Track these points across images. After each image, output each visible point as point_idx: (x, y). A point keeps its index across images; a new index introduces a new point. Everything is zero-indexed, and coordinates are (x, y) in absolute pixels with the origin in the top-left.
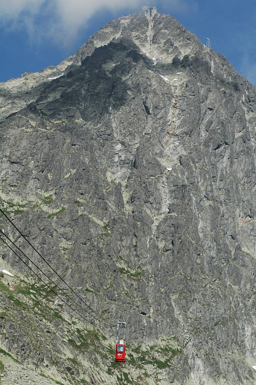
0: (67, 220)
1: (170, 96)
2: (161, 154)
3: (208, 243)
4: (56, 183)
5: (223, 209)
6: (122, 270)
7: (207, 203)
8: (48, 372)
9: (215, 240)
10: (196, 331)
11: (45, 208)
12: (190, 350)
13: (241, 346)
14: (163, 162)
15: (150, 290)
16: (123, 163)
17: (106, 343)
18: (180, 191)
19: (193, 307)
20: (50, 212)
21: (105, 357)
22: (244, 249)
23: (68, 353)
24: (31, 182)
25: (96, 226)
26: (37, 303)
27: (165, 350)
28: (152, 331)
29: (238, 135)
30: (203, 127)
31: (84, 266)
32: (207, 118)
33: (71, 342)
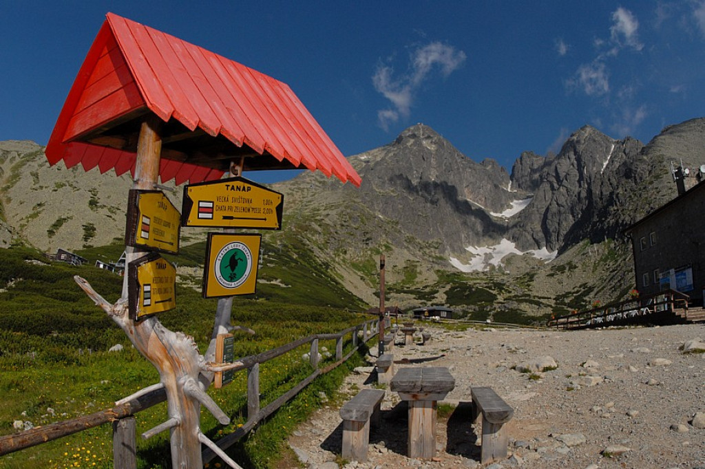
0: (400, 198)
1: (431, 154)
2: (430, 174)
4: (395, 185)
6: (420, 215)
8: (405, 251)
10: (446, 236)
11: (392, 194)
12: (445, 243)
13: (461, 240)
14: (431, 177)
15: (430, 222)
16: (417, 178)
17: (417, 241)
18: (437, 187)
19: (445, 228)
20: (394, 195)
21: (417, 246)
23: (405, 244)
24: (386, 185)
25: (410, 199)
26: (393, 227)
27: (437, 243)
28: (432, 236)
29: (456, 167)
30: (443, 165)
31: (408, 214)
32: (445, 162)
33: (406, 240)
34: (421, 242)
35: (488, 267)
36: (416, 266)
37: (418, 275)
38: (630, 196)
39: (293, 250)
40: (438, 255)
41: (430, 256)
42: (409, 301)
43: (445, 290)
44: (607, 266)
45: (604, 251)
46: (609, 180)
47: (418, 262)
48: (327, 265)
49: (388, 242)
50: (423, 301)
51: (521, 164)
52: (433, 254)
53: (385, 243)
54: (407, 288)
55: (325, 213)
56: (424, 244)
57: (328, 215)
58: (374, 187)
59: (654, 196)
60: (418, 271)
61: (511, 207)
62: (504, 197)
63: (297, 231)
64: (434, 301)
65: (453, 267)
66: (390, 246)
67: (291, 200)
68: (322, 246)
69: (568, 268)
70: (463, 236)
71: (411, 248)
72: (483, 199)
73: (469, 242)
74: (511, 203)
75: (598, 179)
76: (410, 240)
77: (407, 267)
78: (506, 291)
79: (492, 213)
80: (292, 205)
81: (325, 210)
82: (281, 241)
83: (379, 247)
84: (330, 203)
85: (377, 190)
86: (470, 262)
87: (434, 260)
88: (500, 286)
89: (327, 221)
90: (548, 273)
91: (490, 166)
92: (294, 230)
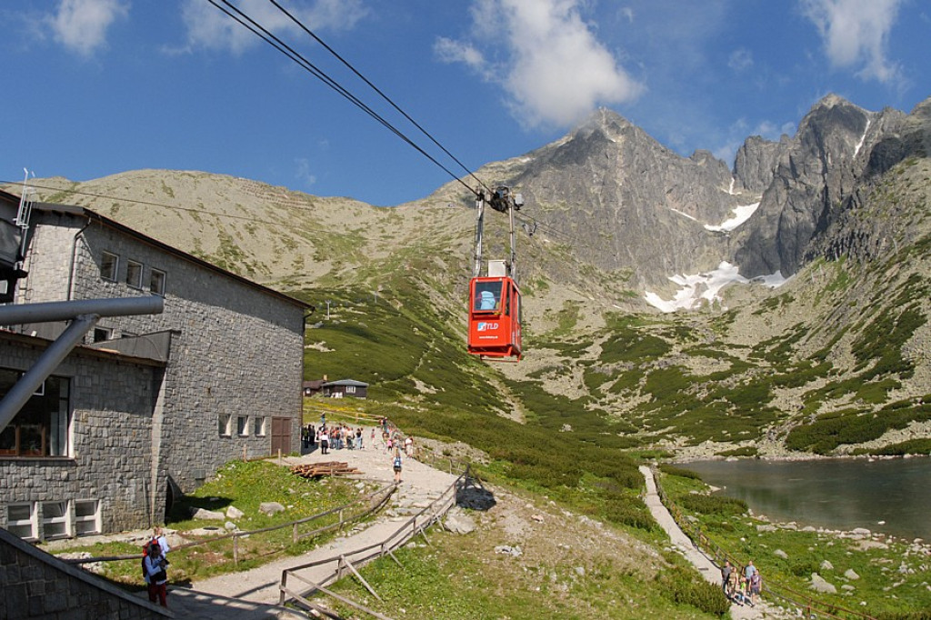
0: (573, 213)
1: (618, 149)
2: (616, 177)
3: (642, 219)
4: (566, 196)
5: (648, 202)
6: (602, 235)
7: (640, 200)
8: (571, 288)
9: (646, 217)
10: (640, 263)
11: (562, 208)
12: (638, 272)
13: (662, 268)
14: (617, 181)
15: (616, 245)
16: (598, 183)
17: (597, 271)
18: (627, 194)
19: (638, 250)
20: (565, 210)
21: (597, 278)
22: (660, 221)
23: (579, 278)
24: (554, 196)
25: (588, 215)
26: (563, 255)
27: (626, 273)
28: (619, 264)
29: (652, 165)
30: (635, 163)
31: (584, 235)
32: (636, 158)
33: (580, 272)
34: (603, 273)
35: (700, 303)
36: (578, 308)
37: (578, 321)
38: (873, 193)
39: (399, 297)
40: (627, 289)
41: (615, 292)
42: (548, 359)
43: (601, 341)
44: (833, 298)
45: (832, 275)
46: (853, 171)
47: (582, 302)
48: (446, 315)
49: (543, 277)
50: (568, 358)
51: (746, 154)
52: (620, 289)
53: (539, 278)
54: (557, 340)
55: (455, 242)
56: (607, 276)
57: (460, 245)
58: (538, 200)
59: (902, 191)
60: (580, 315)
61: (734, 216)
62: (723, 203)
63: (412, 270)
64: (583, 358)
65: (648, 305)
66: (547, 282)
67: (418, 228)
68: (446, 288)
69: (781, 302)
70: (665, 261)
71: (588, 282)
72: (694, 207)
73: (674, 269)
74: (734, 211)
75: (837, 170)
76: (587, 272)
77: (564, 311)
78: (690, 338)
79: (707, 227)
80: (419, 233)
81: (458, 238)
82: (384, 286)
83: (529, 284)
84: (467, 228)
85: (541, 204)
86: (675, 297)
87: (622, 297)
88: (683, 332)
89: (457, 253)
90: (756, 310)
91: (704, 161)
92: (408, 269)
